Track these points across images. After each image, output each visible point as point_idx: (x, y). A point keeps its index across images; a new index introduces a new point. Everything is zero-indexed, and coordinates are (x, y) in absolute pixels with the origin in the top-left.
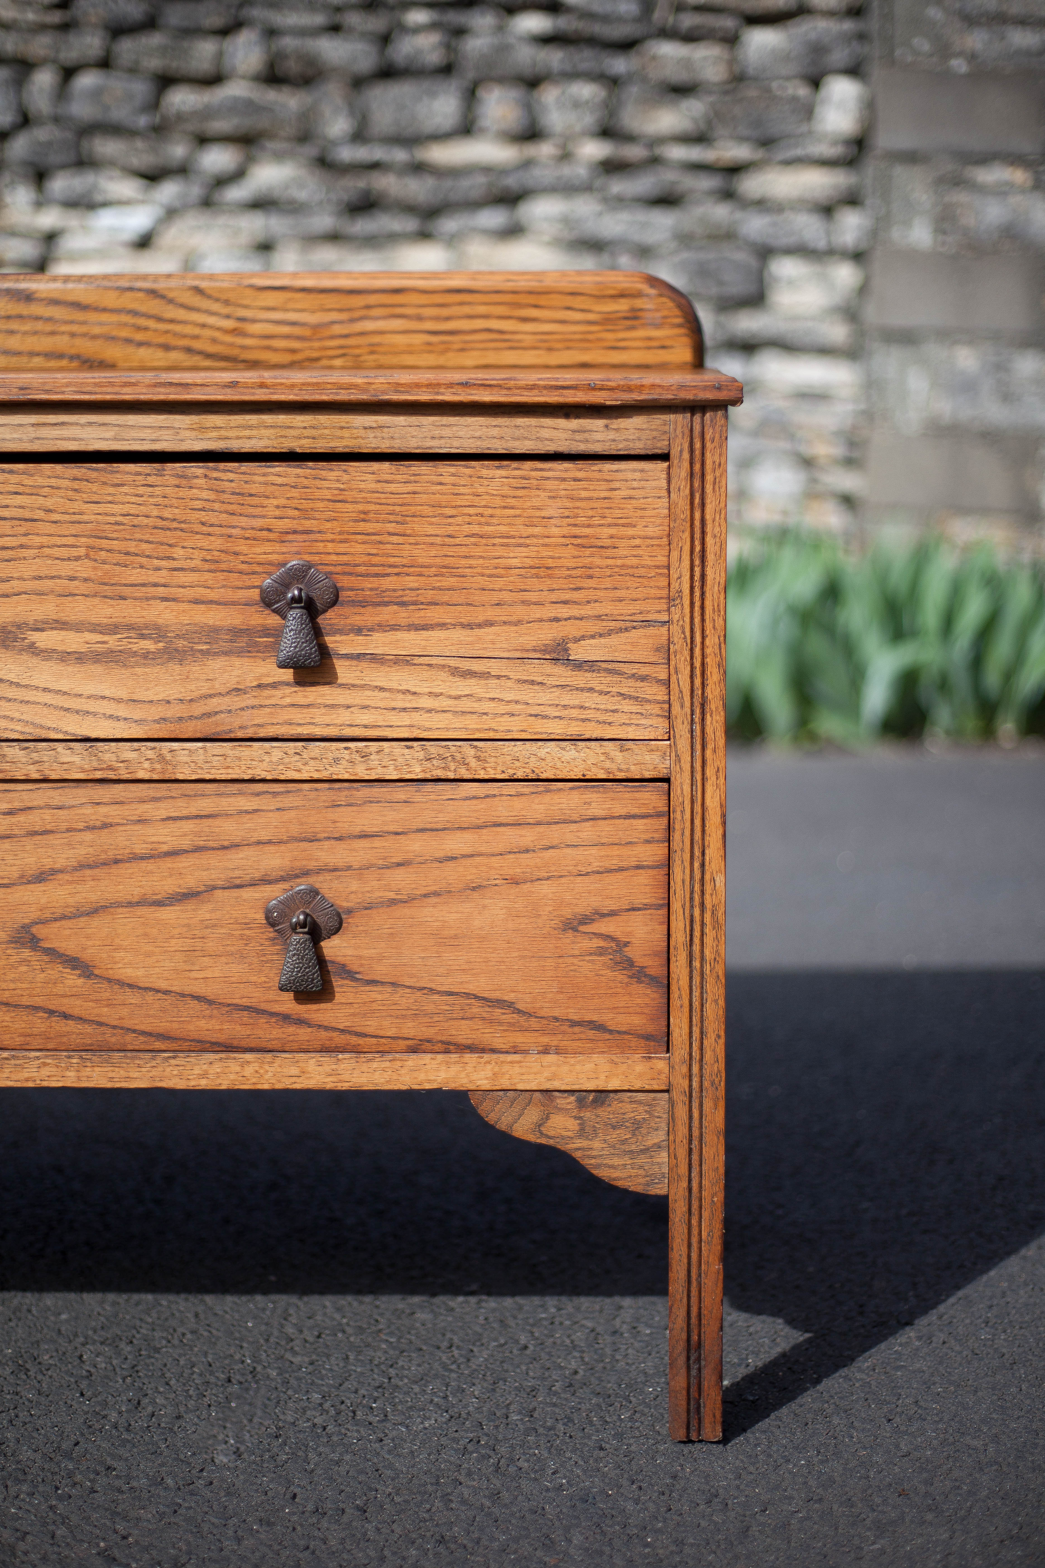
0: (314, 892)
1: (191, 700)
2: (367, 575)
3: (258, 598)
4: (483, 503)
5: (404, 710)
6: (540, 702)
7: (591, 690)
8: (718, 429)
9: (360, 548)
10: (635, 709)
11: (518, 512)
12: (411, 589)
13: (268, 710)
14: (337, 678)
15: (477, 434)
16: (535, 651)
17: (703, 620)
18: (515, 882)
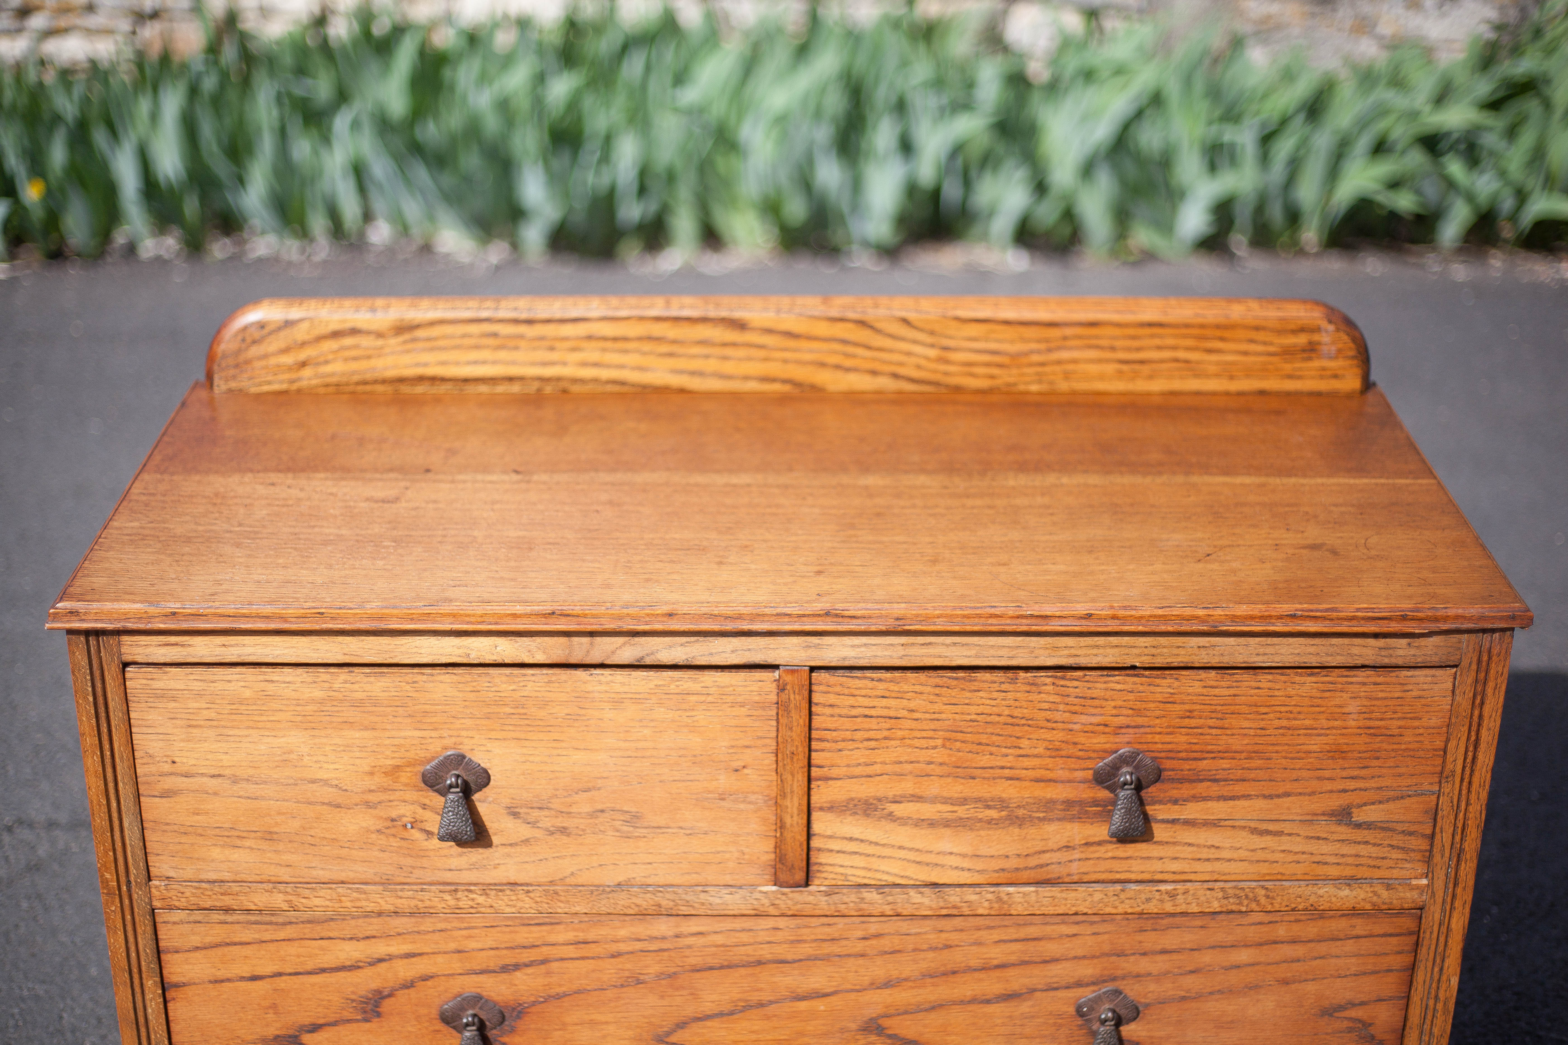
0: (1117, 992)
1: (1027, 855)
2: (1187, 759)
3: (1091, 777)
4: (1293, 703)
5: (1208, 860)
6: (1323, 852)
7: (1367, 843)
8: (1504, 646)
9: (1183, 739)
10: (1400, 856)
11: (1322, 709)
12: (1224, 769)
13: (1092, 862)
14: (1153, 838)
15: (1296, 652)
16: (1324, 814)
17: (1469, 791)
18: (1285, 982)
